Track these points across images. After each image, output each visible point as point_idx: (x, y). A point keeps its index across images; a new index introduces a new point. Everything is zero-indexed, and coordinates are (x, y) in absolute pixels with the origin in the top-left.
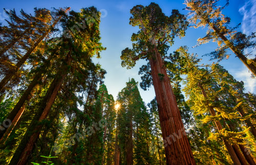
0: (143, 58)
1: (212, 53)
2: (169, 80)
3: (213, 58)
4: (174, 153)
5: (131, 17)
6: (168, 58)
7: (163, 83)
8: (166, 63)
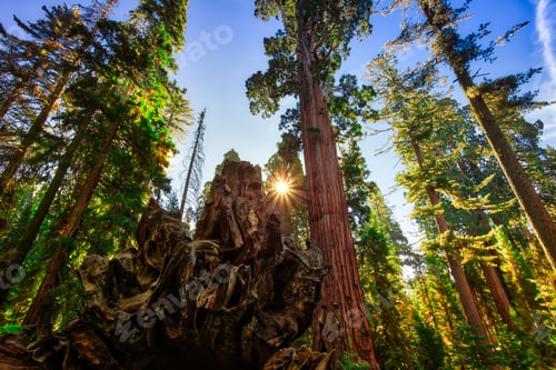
2: (334, 136)
7: (318, 146)
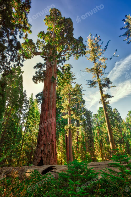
0: (43, 57)
1: (90, 81)
3: (89, 84)
4: (46, 134)
5: (48, 15)
6: (61, 68)
7: (53, 84)
8: (58, 70)
